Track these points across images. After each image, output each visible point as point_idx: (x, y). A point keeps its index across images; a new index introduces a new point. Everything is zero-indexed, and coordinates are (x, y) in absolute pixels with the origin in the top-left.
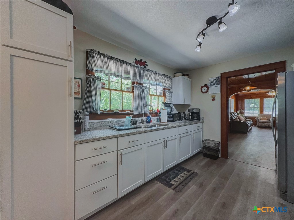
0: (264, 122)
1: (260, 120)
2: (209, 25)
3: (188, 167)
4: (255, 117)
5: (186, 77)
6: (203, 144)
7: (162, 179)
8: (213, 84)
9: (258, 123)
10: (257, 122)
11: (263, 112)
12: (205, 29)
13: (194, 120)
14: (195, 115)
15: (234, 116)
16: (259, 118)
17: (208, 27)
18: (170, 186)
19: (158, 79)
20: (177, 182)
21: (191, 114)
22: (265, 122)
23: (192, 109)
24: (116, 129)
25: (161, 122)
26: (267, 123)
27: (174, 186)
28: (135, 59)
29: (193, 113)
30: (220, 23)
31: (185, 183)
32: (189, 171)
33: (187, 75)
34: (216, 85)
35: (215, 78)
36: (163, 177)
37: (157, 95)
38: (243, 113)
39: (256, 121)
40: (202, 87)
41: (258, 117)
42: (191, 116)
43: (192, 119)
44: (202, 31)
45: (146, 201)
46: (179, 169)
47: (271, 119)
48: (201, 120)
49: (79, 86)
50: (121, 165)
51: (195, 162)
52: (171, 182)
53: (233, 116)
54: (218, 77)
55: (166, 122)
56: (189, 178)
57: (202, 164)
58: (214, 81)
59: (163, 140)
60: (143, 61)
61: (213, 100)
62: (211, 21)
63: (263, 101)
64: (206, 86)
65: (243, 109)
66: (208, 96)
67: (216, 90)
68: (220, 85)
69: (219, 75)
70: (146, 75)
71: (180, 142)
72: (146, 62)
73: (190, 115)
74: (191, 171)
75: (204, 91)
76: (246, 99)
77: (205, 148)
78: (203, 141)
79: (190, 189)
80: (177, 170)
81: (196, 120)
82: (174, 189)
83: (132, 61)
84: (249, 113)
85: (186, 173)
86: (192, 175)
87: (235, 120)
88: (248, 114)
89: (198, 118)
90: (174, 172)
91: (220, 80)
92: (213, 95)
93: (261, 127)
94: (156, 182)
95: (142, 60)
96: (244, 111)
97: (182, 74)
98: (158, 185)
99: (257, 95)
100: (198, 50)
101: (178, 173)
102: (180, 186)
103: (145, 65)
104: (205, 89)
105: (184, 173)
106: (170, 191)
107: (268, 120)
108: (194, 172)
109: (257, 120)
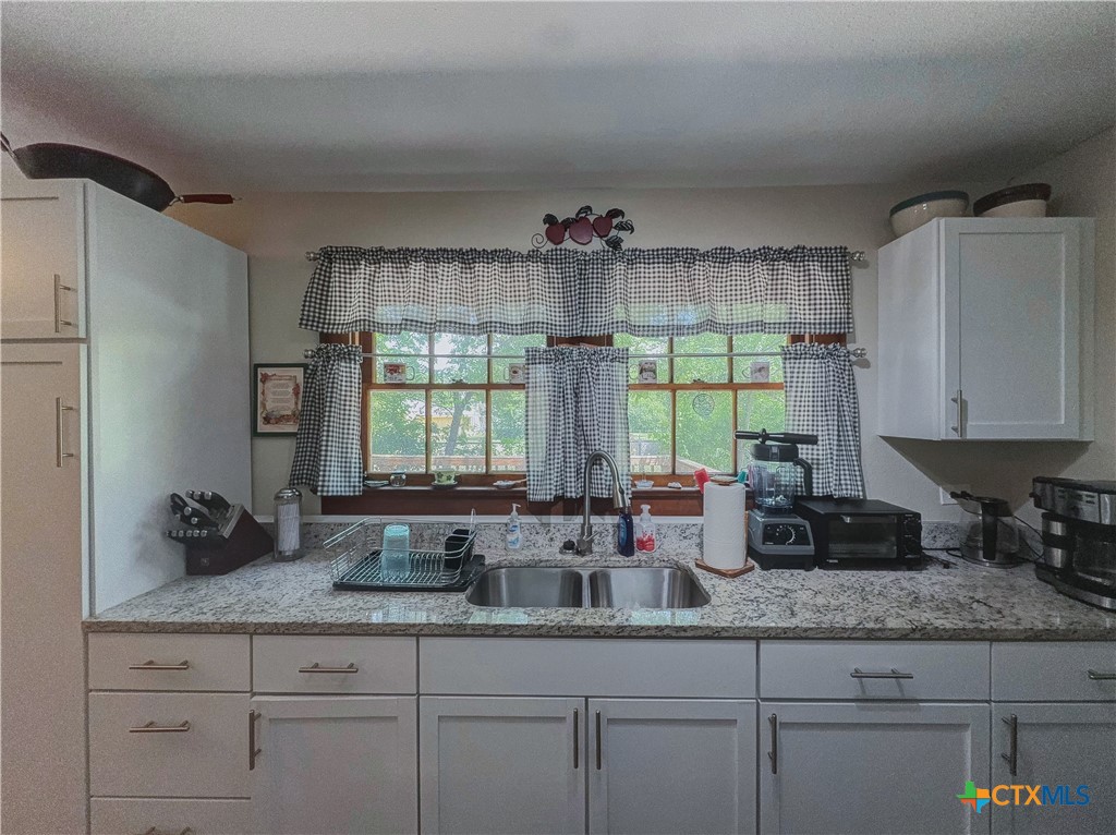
5: (1019, 216)
21: (1057, 530)
28: (549, 219)
29: (1074, 527)
42: (1066, 544)
49: (296, 393)
73: (1049, 540)
83: (527, 235)
97: (954, 204)
103: (613, 233)
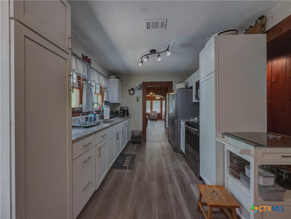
0: (153, 117)
1: (151, 115)
2: (151, 53)
3: (127, 153)
4: (149, 113)
5: (117, 80)
6: (132, 134)
7: (115, 166)
8: (137, 89)
9: (150, 117)
11: (152, 109)
12: (148, 55)
13: (125, 116)
14: (126, 112)
17: (151, 54)
18: (125, 168)
19: (100, 78)
20: (127, 164)
21: (122, 111)
23: (123, 107)
24: (82, 127)
25: (104, 118)
26: (155, 117)
27: (127, 167)
28: (83, 55)
29: (124, 111)
30: (159, 56)
31: (133, 163)
32: (130, 155)
33: (119, 78)
34: (140, 89)
35: (139, 85)
36: (115, 165)
37: (96, 92)
40: (130, 90)
42: (123, 113)
43: (123, 116)
44: (147, 55)
45: (115, 184)
46: (123, 156)
48: (129, 116)
50: (100, 157)
51: (129, 149)
52: (124, 166)
54: (141, 84)
55: (109, 119)
56: (133, 159)
57: (135, 148)
58: (138, 87)
59: (115, 134)
60: (89, 58)
61: (138, 100)
62: (153, 51)
63: (152, 102)
64: (132, 89)
66: (134, 98)
67: (139, 93)
68: (142, 90)
69: (142, 83)
70: (92, 73)
71: (123, 134)
72: (90, 59)
73: (121, 113)
74: (131, 155)
75: (131, 93)
77: (133, 137)
78: (132, 132)
79: (138, 164)
80: (122, 157)
81: (127, 116)
82: (129, 169)
83: (80, 56)
85: (130, 157)
86: (134, 157)
89: (128, 114)
90: (120, 159)
91: (142, 86)
92: (138, 97)
94: (112, 170)
95: (88, 56)
97: (115, 77)
98: (116, 171)
100: (140, 65)
101: (124, 159)
102: (131, 165)
103: (90, 63)
104: (132, 92)
105: (128, 157)
106: (127, 171)
108: (134, 155)
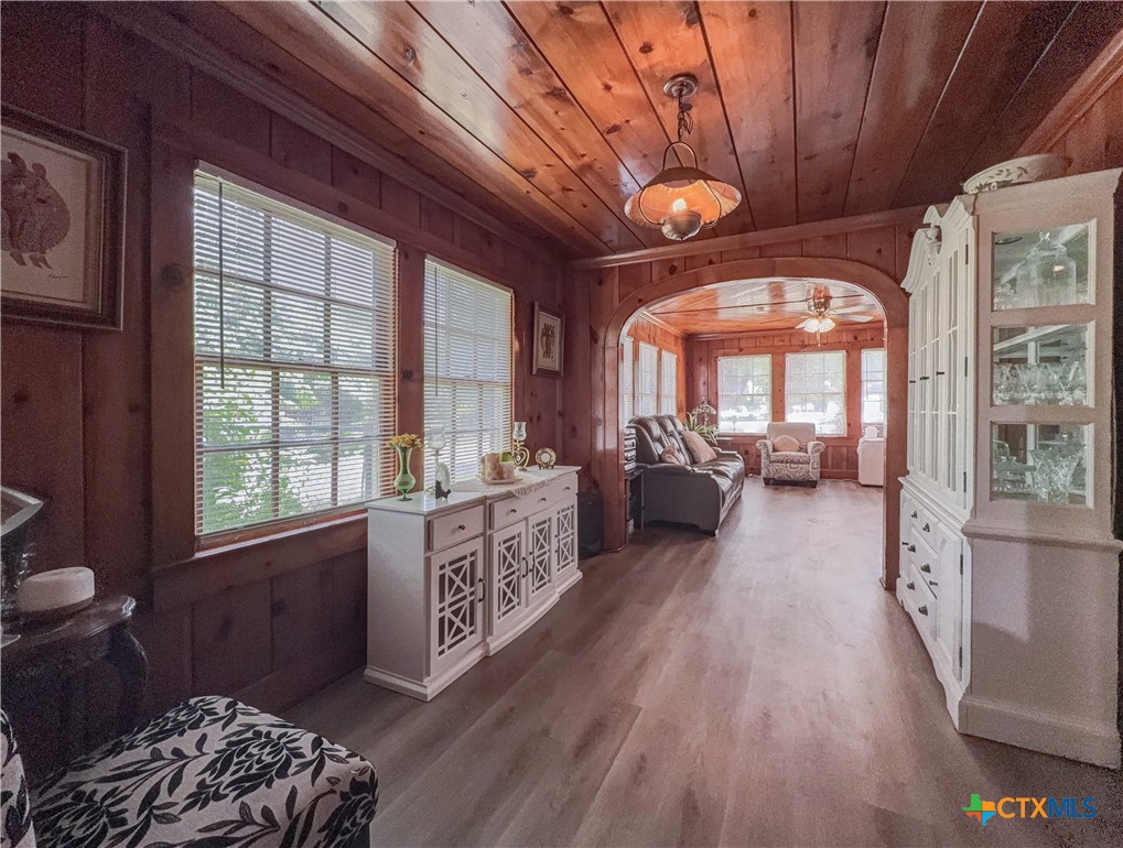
0: (787, 462)
1: (774, 450)
4: (755, 438)
9: (767, 467)
10: (763, 461)
11: (783, 413)
15: (664, 438)
16: (768, 442)
22: (792, 462)
26: (799, 462)
38: (714, 420)
39: (760, 456)
41: (765, 437)
47: (811, 445)
53: (659, 440)
63: (783, 366)
65: (713, 401)
76: (724, 355)
84: (734, 419)
87: (661, 459)
88: (730, 424)
93: (777, 484)
96: (716, 408)
99: (762, 340)
107: (800, 450)
109: (763, 452)
